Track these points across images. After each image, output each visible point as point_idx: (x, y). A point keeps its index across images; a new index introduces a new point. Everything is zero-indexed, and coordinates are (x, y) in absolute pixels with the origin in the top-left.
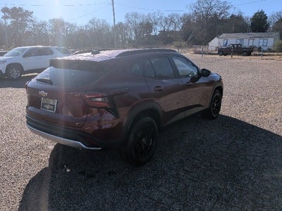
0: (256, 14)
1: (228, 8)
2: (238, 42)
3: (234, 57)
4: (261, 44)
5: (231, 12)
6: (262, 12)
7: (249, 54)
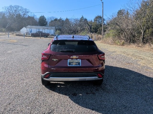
0: (41, 17)
1: (28, 12)
2: (38, 30)
3: (42, 38)
4: (48, 32)
5: (30, 14)
6: (43, 16)
7: (47, 37)
